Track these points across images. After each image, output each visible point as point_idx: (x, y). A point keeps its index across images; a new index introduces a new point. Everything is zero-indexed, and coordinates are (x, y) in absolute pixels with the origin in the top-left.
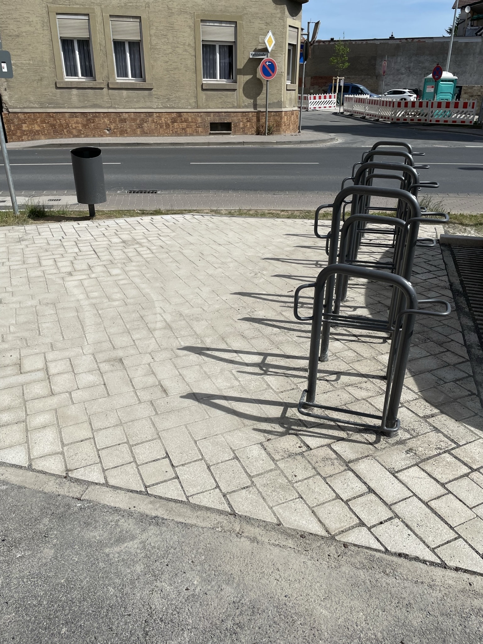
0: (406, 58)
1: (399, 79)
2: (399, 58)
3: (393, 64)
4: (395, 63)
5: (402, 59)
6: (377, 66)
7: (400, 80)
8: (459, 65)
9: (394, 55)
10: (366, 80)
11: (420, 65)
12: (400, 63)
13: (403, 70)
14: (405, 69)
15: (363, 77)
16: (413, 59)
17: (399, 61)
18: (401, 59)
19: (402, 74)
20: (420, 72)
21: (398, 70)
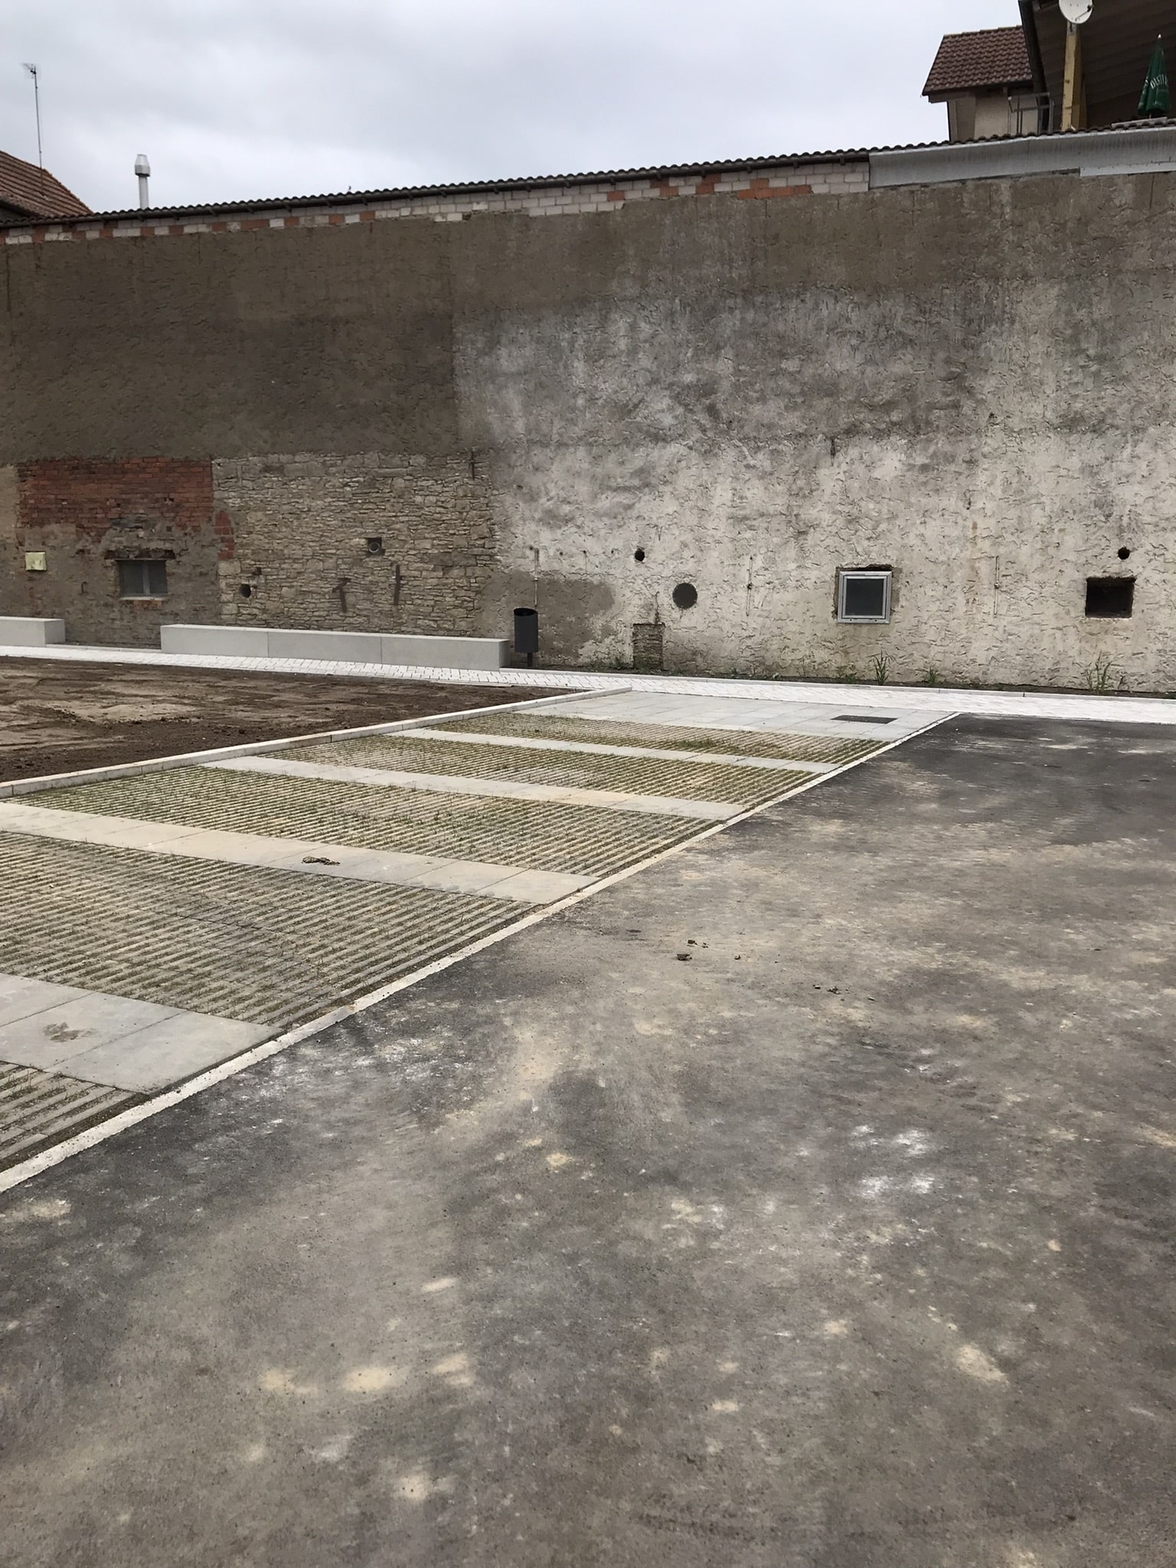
0: (671, 314)
1: (640, 472)
2: (620, 324)
3: (580, 367)
4: (596, 356)
5: (646, 329)
6: (463, 386)
7: (646, 481)
8: (1101, 359)
9: (583, 302)
10: (400, 483)
11: (791, 365)
12: (633, 351)
13: (661, 409)
14: (677, 398)
15: (372, 459)
16: (729, 323)
17: (623, 344)
18: (633, 327)
19: (659, 437)
20: (793, 420)
21: (625, 410)
